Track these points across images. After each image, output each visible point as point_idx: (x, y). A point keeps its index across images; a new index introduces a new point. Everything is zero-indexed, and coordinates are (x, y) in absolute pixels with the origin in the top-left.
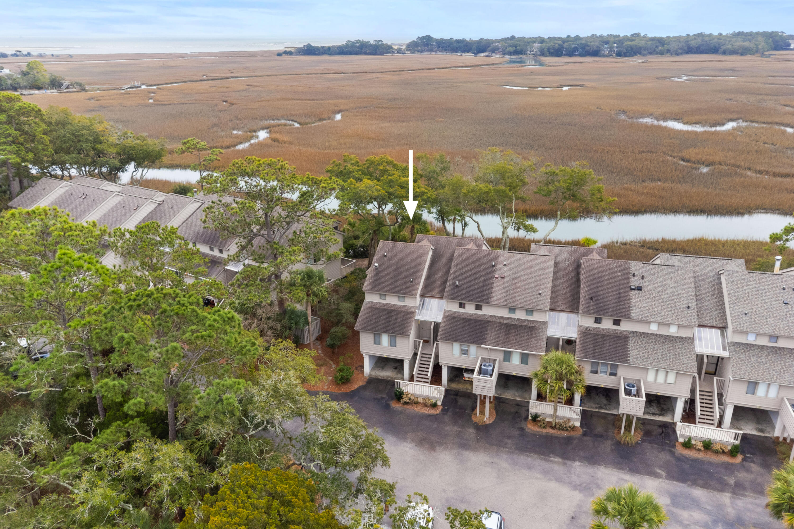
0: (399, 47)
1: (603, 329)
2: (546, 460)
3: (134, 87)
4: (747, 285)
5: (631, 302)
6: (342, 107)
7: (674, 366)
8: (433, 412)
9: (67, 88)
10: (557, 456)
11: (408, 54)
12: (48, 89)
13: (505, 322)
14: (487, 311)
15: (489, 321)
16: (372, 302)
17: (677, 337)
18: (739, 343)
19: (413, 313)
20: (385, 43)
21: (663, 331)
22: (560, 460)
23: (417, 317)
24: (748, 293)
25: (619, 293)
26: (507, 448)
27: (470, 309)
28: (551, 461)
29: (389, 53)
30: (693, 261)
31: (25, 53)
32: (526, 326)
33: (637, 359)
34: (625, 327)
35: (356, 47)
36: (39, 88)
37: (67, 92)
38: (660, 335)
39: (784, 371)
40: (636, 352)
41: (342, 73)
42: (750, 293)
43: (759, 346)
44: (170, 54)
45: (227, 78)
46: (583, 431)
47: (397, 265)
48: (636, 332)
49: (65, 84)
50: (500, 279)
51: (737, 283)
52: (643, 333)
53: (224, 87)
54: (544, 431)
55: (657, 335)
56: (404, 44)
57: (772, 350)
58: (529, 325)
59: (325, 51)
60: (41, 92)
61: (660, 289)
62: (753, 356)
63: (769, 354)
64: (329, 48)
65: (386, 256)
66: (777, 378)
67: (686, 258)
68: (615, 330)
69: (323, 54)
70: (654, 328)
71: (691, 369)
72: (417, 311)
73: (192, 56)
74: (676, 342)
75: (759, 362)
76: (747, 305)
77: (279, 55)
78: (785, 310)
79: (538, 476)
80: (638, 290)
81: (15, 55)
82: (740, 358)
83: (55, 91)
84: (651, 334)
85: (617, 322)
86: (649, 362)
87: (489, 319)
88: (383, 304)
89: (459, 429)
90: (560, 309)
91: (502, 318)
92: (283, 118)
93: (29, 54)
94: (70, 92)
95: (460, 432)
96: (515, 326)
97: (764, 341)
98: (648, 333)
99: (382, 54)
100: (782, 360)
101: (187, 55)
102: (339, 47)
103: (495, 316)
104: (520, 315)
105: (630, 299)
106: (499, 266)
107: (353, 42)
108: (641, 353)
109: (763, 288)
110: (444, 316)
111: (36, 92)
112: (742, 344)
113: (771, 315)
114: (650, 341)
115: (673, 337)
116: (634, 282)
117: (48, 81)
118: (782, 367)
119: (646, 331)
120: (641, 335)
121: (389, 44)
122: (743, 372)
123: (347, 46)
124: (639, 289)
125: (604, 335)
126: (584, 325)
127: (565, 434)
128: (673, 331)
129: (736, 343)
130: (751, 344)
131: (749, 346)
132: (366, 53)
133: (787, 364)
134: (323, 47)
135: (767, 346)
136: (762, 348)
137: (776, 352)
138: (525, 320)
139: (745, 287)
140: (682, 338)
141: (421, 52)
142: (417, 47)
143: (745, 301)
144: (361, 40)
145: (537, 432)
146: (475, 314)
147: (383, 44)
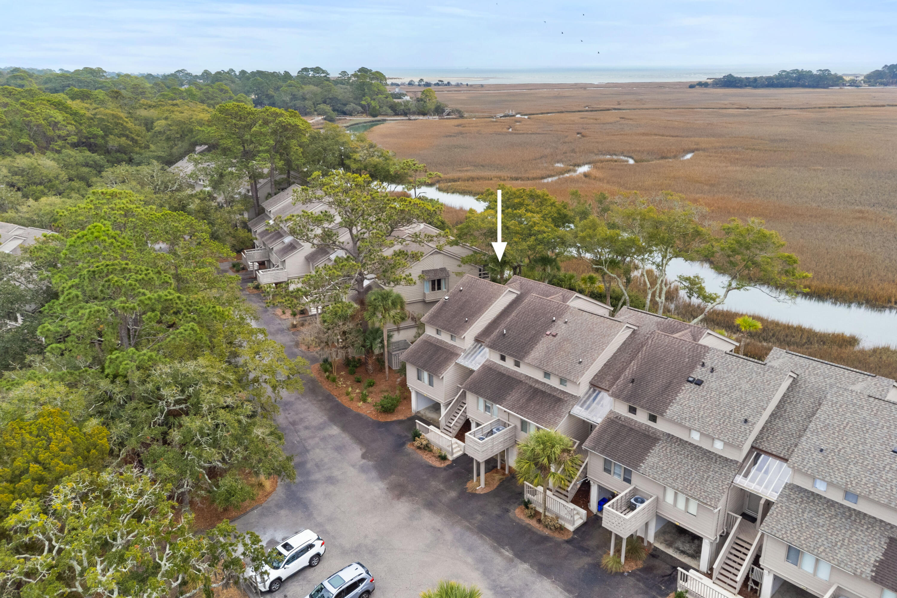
0: (852, 78)
1: (636, 422)
2: (495, 549)
3: (508, 116)
4: (855, 412)
5: (677, 396)
6: (704, 146)
7: (690, 490)
8: (437, 464)
9: (448, 115)
10: (513, 550)
11: (865, 87)
12: (431, 115)
13: (537, 386)
14: (524, 370)
15: (521, 381)
16: (430, 336)
17: (720, 457)
18: (801, 488)
19: (457, 355)
20: (833, 73)
21: (706, 445)
22: (511, 556)
23: (461, 361)
24: (847, 424)
25: (671, 383)
26: (470, 523)
27: (509, 364)
28: (500, 553)
29: (837, 85)
30: (814, 367)
31: (446, 82)
32: (554, 396)
33: (652, 468)
34: (661, 426)
35: (792, 78)
36: (424, 114)
37: (447, 118)
38: (701, 448)
39: (842, 545)
40: (656, 460)
41: (748, 108)
42: (850, 424)
43: (828, 501)
44: (576, 84)
45: (609, 110)
46: (573, 537)
47: (465, 302)
48: (673, 436)
49: (447, 110)
50: (550, 337)
51: (841, 406)
52: (681, 440)
53: (593, 119)
54: (528, 521)
55: (696, 447)
56: (862, 75)
57: (844, 513)
58: (559, 396)
59: (750, 82)
60: (426, 118)
61: (725, 389)
62: (810, 511)
63: (836, 515)
64: (755, 79)
65: (461, 291)
66: (824, 551)
67: (806, 360)
68: (649, 427)
69: (746, 86)
70: (695, 437)
71: (711, 501)
72: (462, 354)
73: (598, 86)
74: (716, 462)
75: (813, 522)
76: (833, 439)
77: (692, 86)
78: (888, 461)
79: (470, 560)
80: (696, 384)
81: (437, 84)
82: (788, 507)
83: (437, 117)
84: (690, 444)
85: (653, 418)
86: (664, 475)
87: (523, 379)
88: (438, 339)
89: (444, 489)
90: (601, 386)
91: (537, 381)
92: (622, 154)
93: (449, 83)
94: (449, 118)
95: (442, 491)
96: (543, 393)
97: (837, 497)
98: (687, 442)
99: (826, 87)
100: (850, 529)
101: (592, 85)
102: (769, 79)
103: (530, 378)
104: (554, 382)
105: (678, 392)
106: (560, 322)
107: (788, 73)
108: (661, 463)
109: (876, 422)
110: (484, 366)
111: (421, 117)
112: (806, 490)
113: (860, 461)
114: (682, 453)
115: (716, 455)
116: (698, 373)
117: (433, 107)
118: (843, 540)
119: (685, 438)
120: (677, 442)
121: (840, 74)
122: (779, 527)
123: (779, 77)
124: (699, 383)
125: (631, 429)
126: (617, 411)
127: (547, 532)
128: (718, 447)
129: (798, 487)
130: (818, 495)
131: (815, 497)
132: (804, 86)
133: (854, 537)
134: (747, 79)
135: (841, 505)
136: (831, 504)
137: (851, 516)
138: (558, 389)
139: (849, 414)
140: (727, 459)
141: (885, 84)
142: (882, 78)
143: (834, 433)
144: (800, 69)
145: (520, 519)
146: (513, 370)
147: (830, 74)
